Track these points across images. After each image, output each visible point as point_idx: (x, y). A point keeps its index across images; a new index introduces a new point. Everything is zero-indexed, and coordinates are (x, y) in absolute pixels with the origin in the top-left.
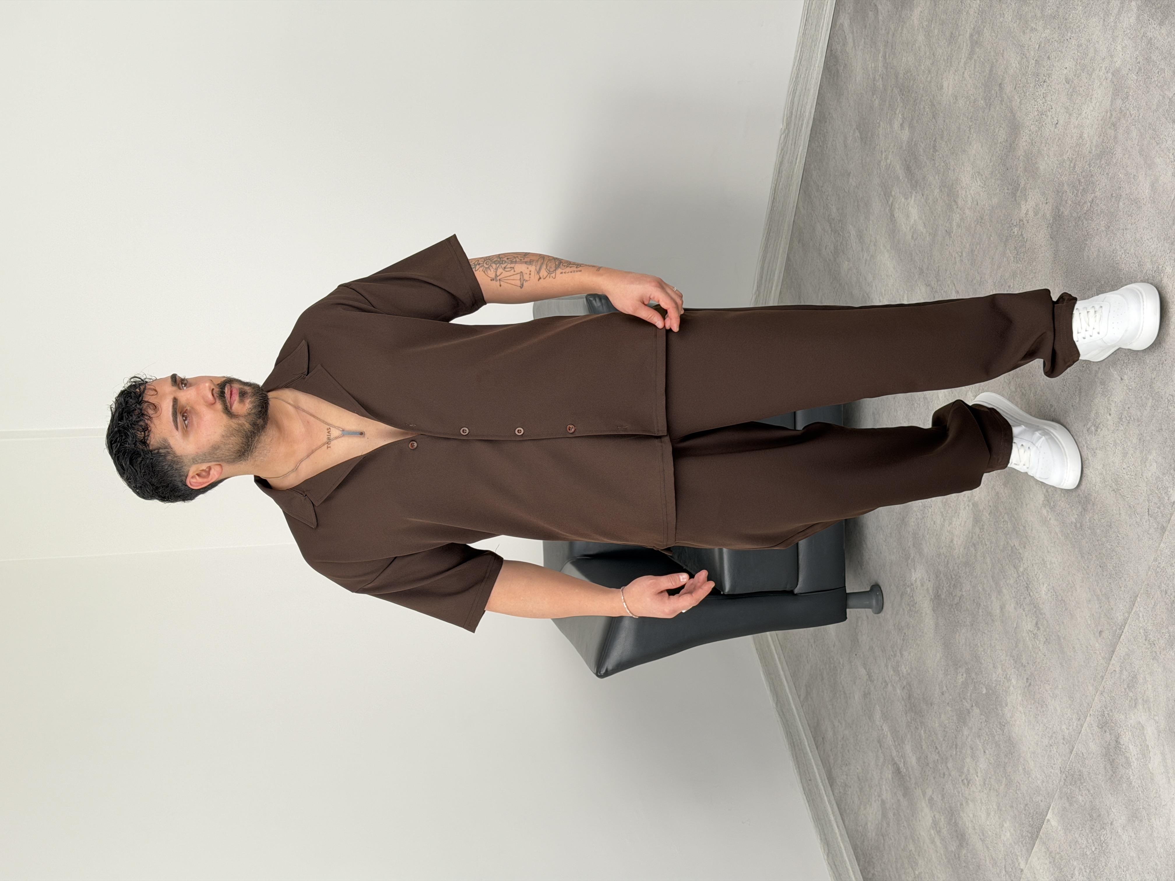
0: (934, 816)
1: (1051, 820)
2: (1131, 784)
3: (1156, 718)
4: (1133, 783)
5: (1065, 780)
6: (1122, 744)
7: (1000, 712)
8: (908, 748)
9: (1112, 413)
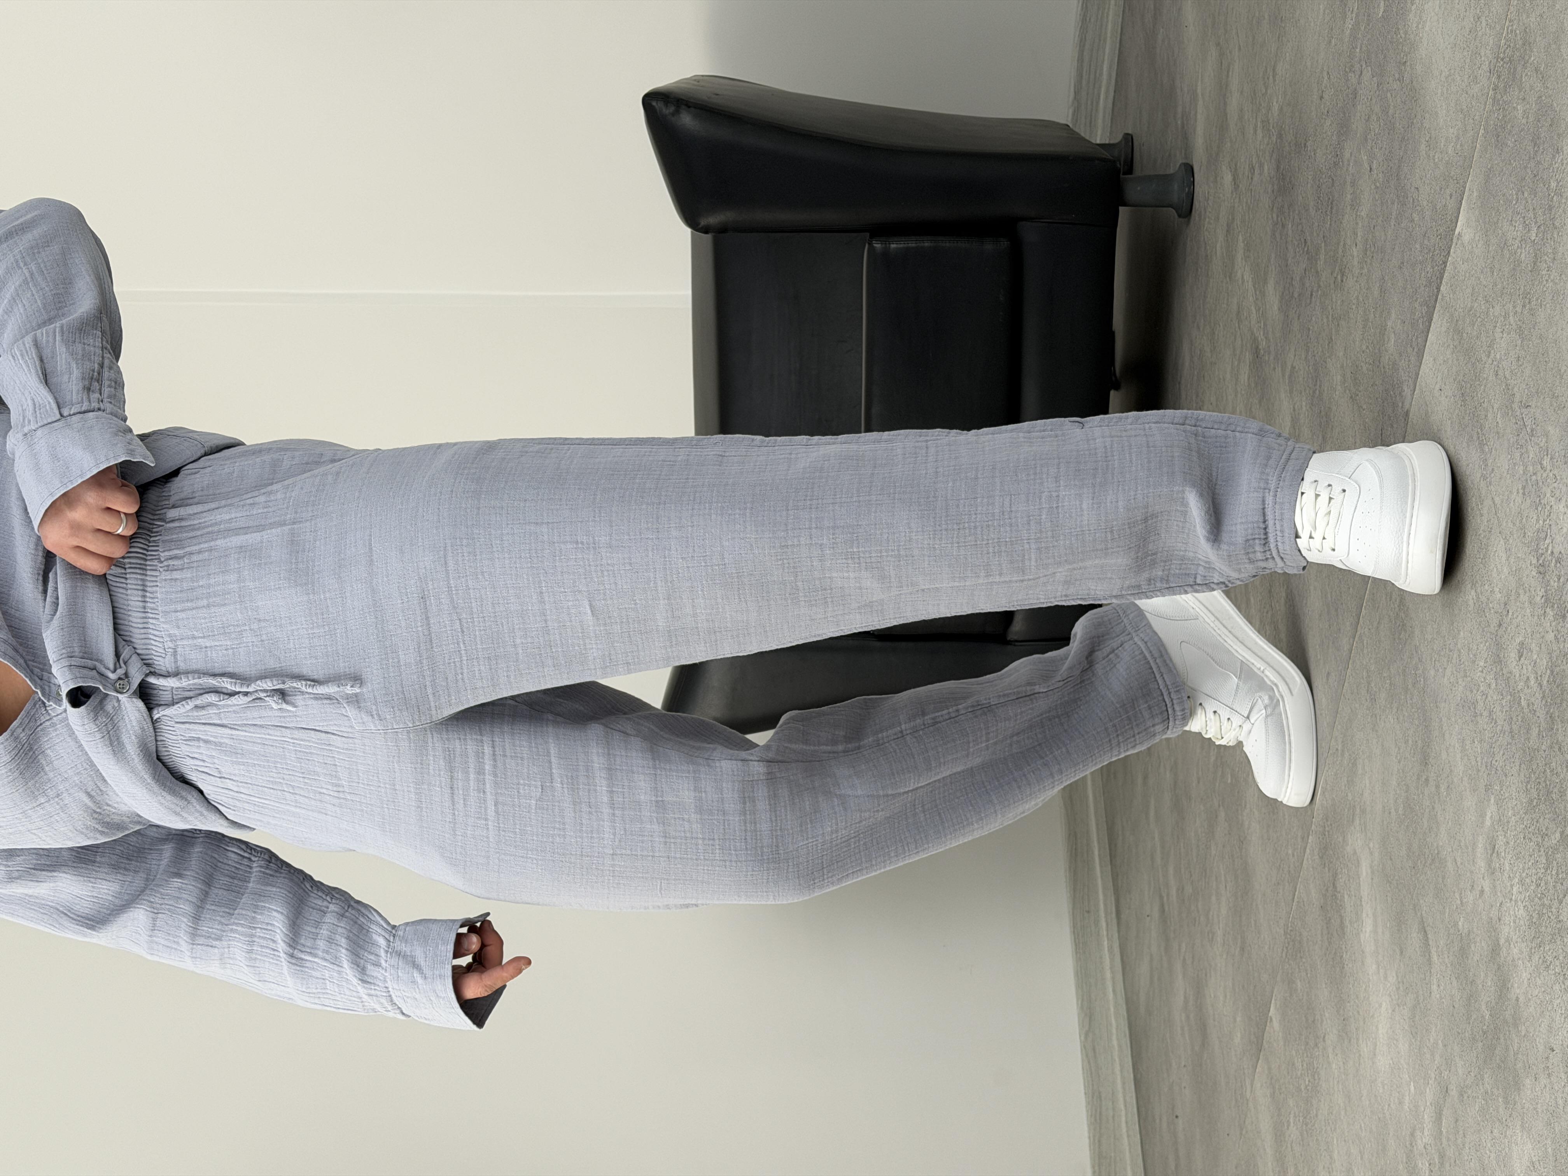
0: (1186, 990)
1: (1274, 1019)
2: (1343, 968)
3: (1371, 845)
4: (1345, 966)
5: (1287, 948)
6: (1338, 890)
7: (1240, 817)
8: (1171, 871)
9: (1358, 242)
